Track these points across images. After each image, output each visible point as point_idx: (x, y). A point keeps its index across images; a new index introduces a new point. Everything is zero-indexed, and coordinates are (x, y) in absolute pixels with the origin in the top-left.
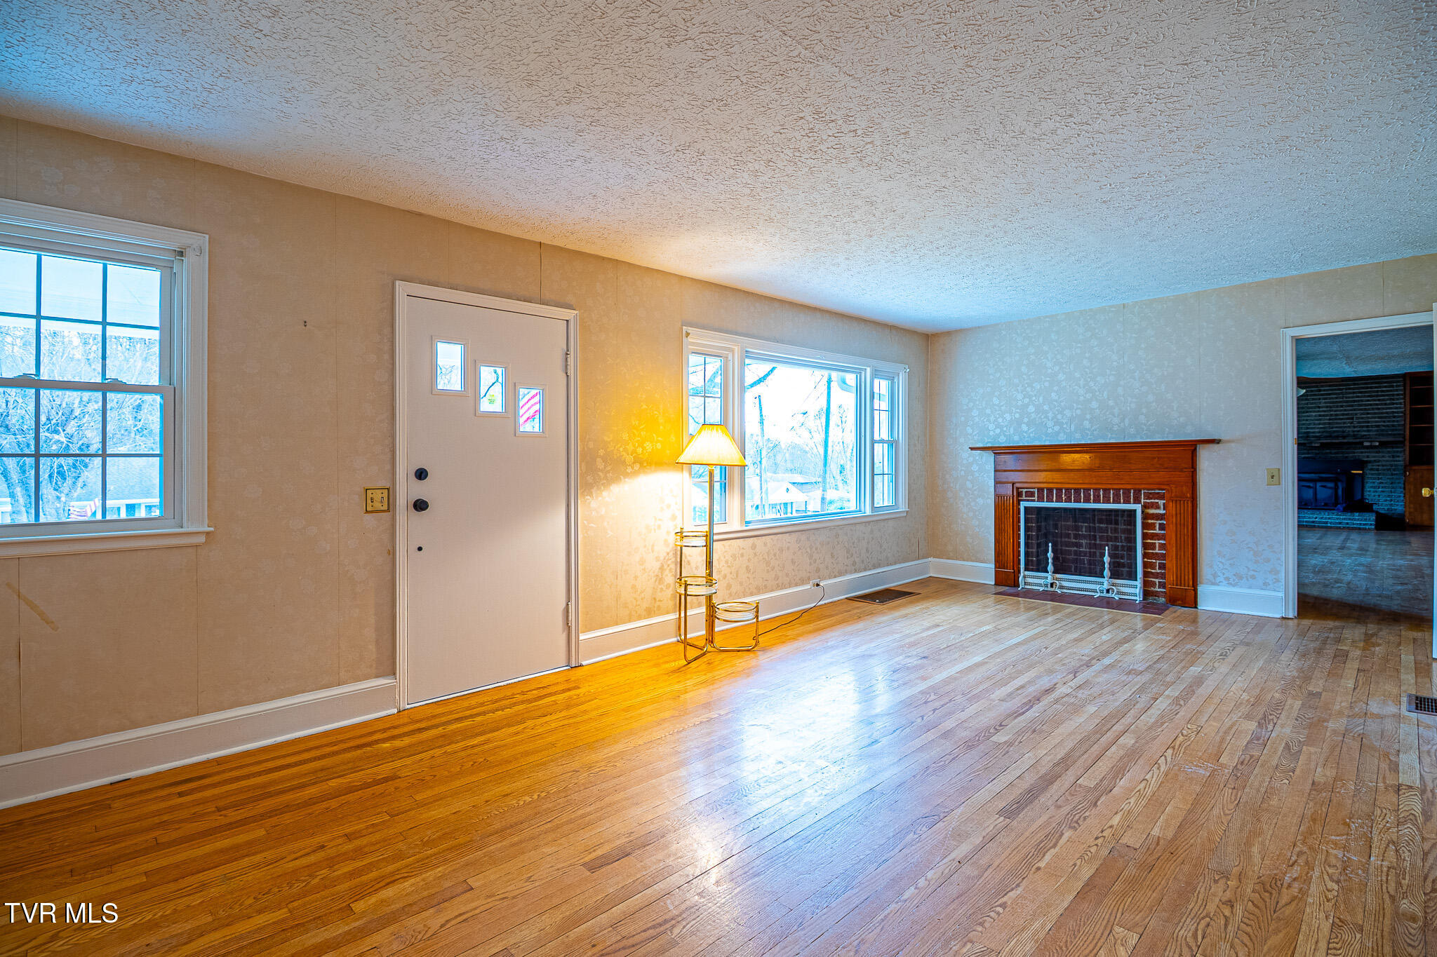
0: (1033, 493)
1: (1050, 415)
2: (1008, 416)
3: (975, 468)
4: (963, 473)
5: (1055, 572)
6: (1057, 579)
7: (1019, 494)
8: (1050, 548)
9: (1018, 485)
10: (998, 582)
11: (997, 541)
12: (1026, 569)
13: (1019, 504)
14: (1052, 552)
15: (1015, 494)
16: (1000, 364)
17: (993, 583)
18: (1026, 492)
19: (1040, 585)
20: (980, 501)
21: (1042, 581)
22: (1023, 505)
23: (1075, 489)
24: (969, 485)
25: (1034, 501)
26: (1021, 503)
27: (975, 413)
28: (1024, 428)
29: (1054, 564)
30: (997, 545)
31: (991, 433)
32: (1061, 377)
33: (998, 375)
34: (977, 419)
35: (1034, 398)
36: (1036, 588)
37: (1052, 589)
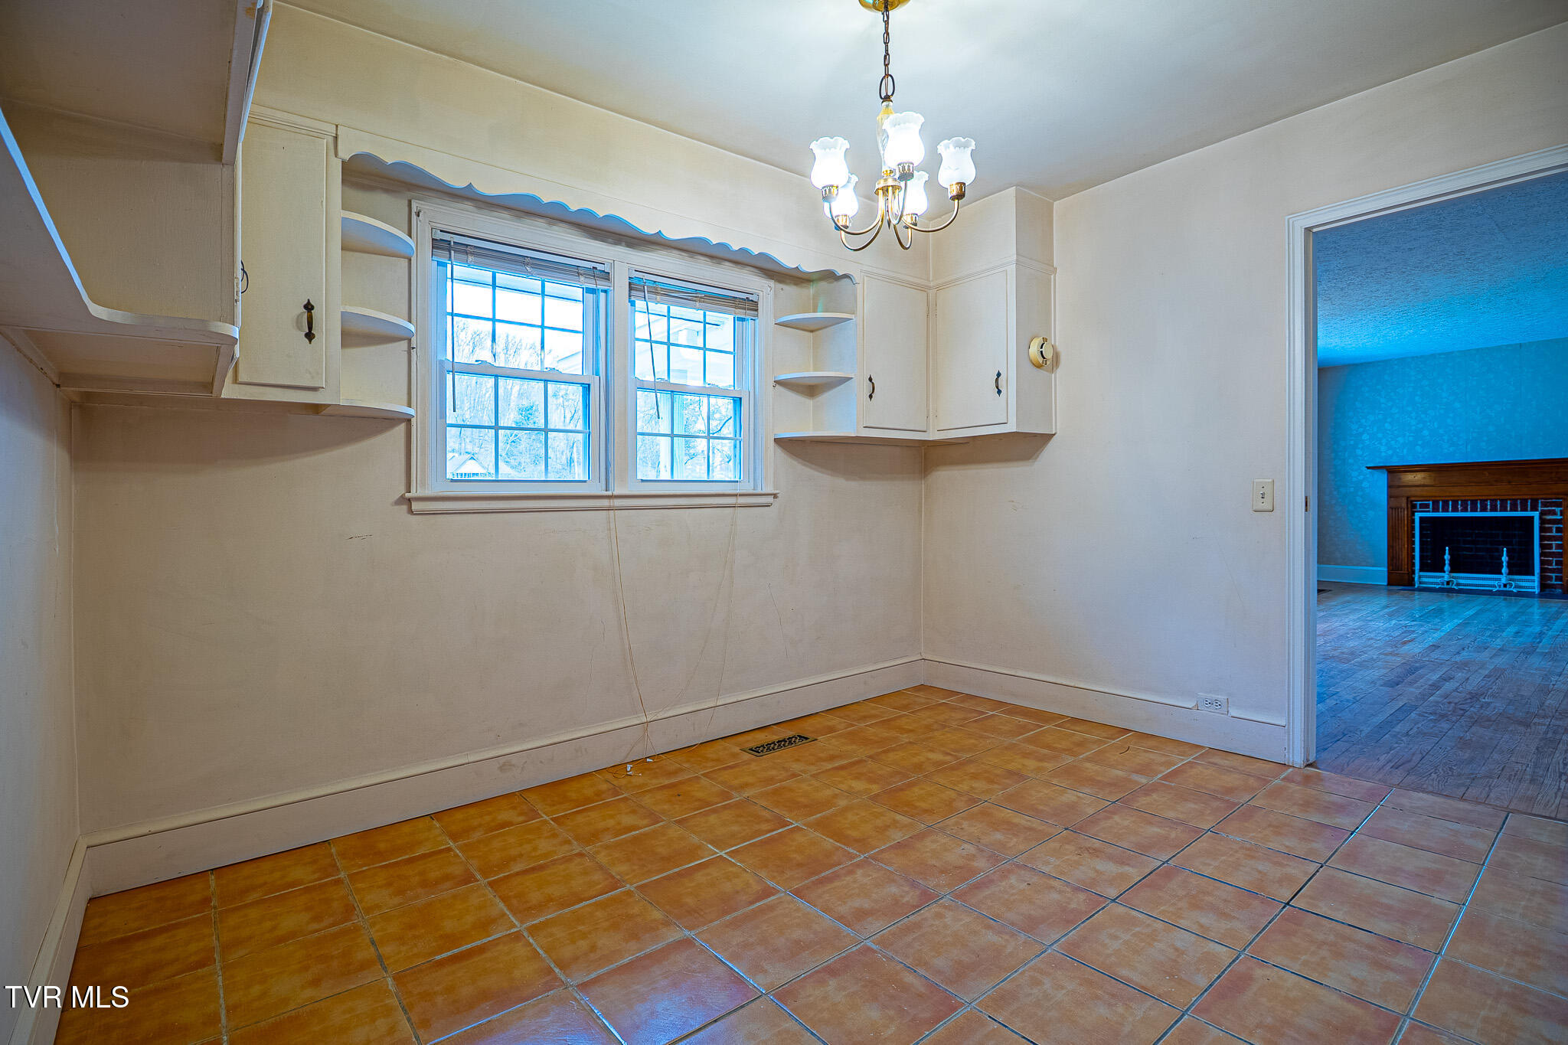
0: (1428, 505)
1: (1446, 438)
2: (1400, 439)
3: (1365, 484)
4: (1352, 489)
5: (1451, 571)
6: (1453, 577)
7: (1414, 506)
8: (1447, 551)
9: (1413, 499)
10: (1391, 582)
11: (1390, 547)
12: (1421, 570)
13: (1414, 515)
14: (1449, 554)
15: (1409, 506)
16: (1392, 394)
17: (1386, 584)
18: (1420, 504)
19: (1437, 584)
20: (1371, 513)
21: (1439, 580)
22: (1417, 516)
23: (1472, 501)
24: (1359, 500)
25: (1429, 511)
26: (1416, 514)
27: (1365, 437)
28: (1418, 449)
29: (1450, 565)
30: (1391, 551)
31: (1383, 454)
32: (1457, 405)
33: (1390, 404)
34: (1367, 442)
35: (1429, 424)
36: (1433, 586)
37: (1448, 586)
